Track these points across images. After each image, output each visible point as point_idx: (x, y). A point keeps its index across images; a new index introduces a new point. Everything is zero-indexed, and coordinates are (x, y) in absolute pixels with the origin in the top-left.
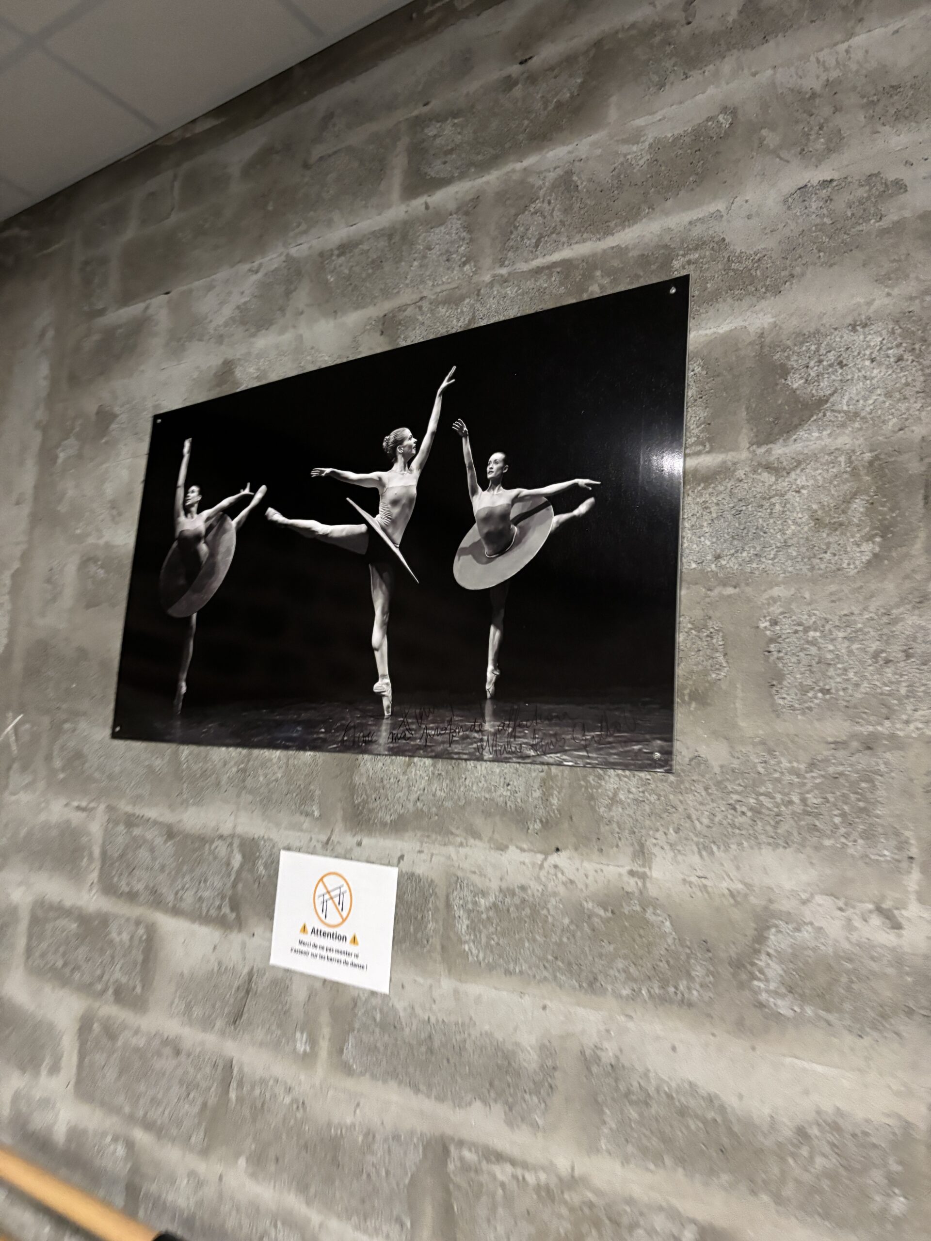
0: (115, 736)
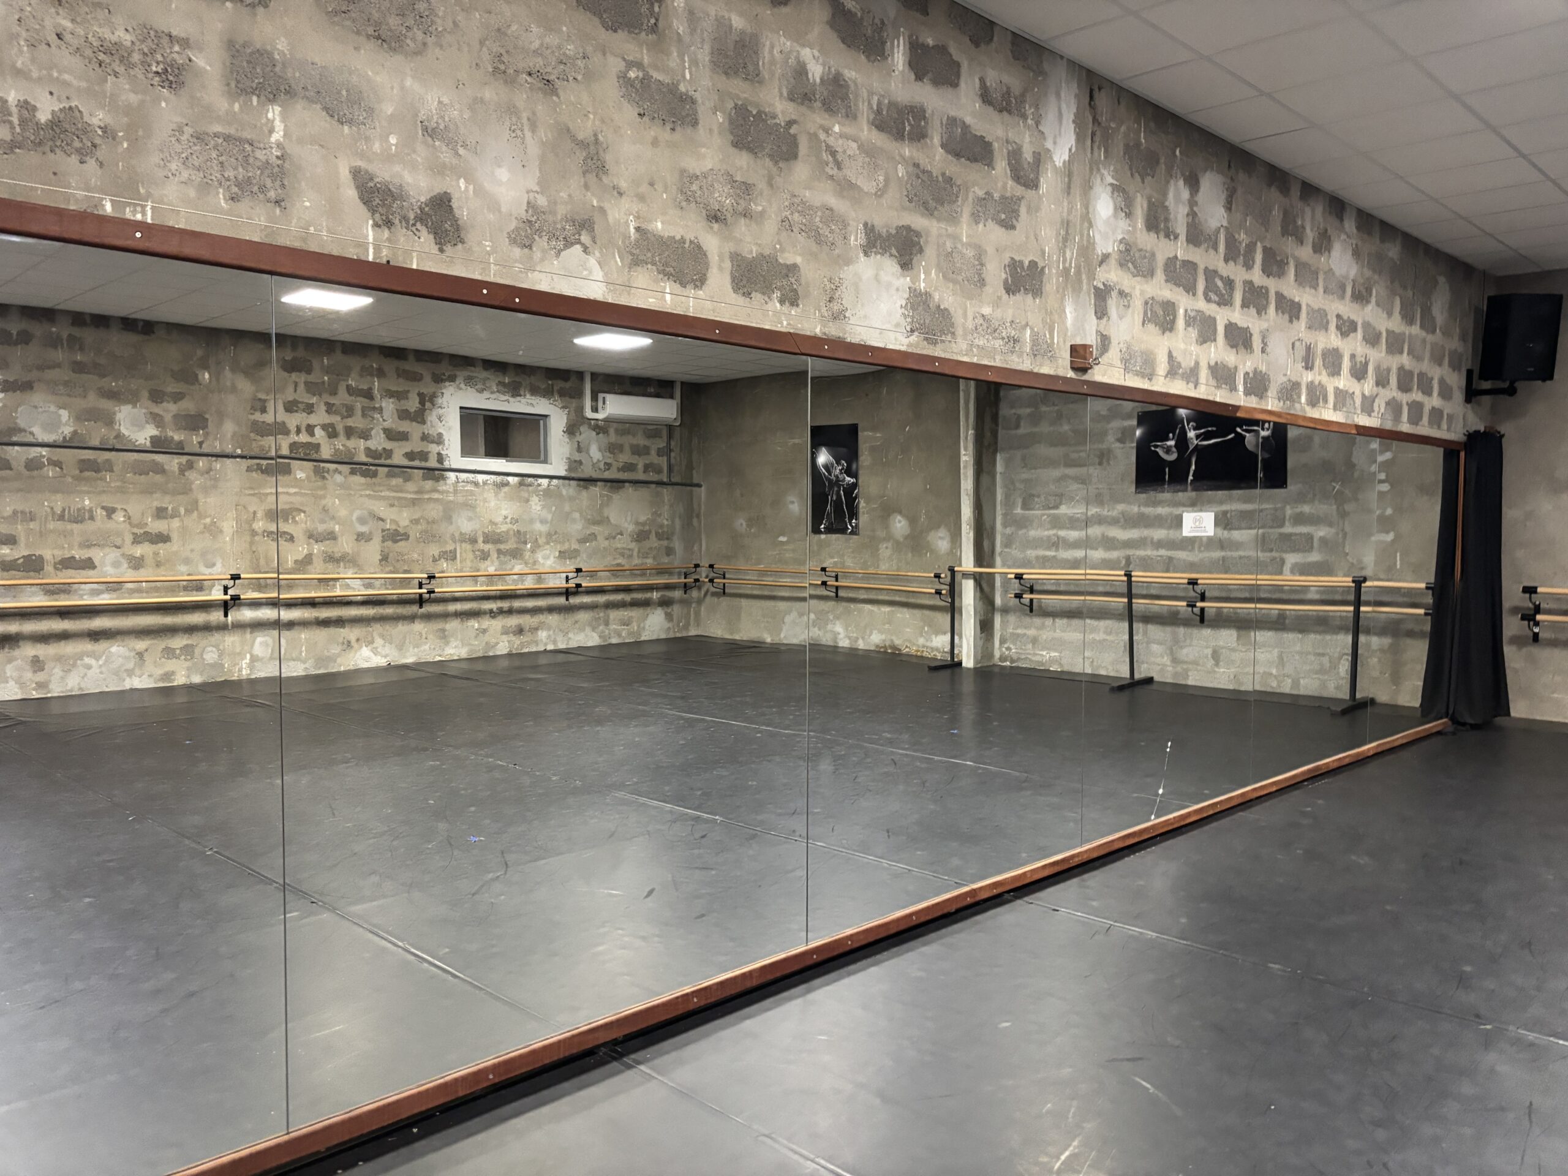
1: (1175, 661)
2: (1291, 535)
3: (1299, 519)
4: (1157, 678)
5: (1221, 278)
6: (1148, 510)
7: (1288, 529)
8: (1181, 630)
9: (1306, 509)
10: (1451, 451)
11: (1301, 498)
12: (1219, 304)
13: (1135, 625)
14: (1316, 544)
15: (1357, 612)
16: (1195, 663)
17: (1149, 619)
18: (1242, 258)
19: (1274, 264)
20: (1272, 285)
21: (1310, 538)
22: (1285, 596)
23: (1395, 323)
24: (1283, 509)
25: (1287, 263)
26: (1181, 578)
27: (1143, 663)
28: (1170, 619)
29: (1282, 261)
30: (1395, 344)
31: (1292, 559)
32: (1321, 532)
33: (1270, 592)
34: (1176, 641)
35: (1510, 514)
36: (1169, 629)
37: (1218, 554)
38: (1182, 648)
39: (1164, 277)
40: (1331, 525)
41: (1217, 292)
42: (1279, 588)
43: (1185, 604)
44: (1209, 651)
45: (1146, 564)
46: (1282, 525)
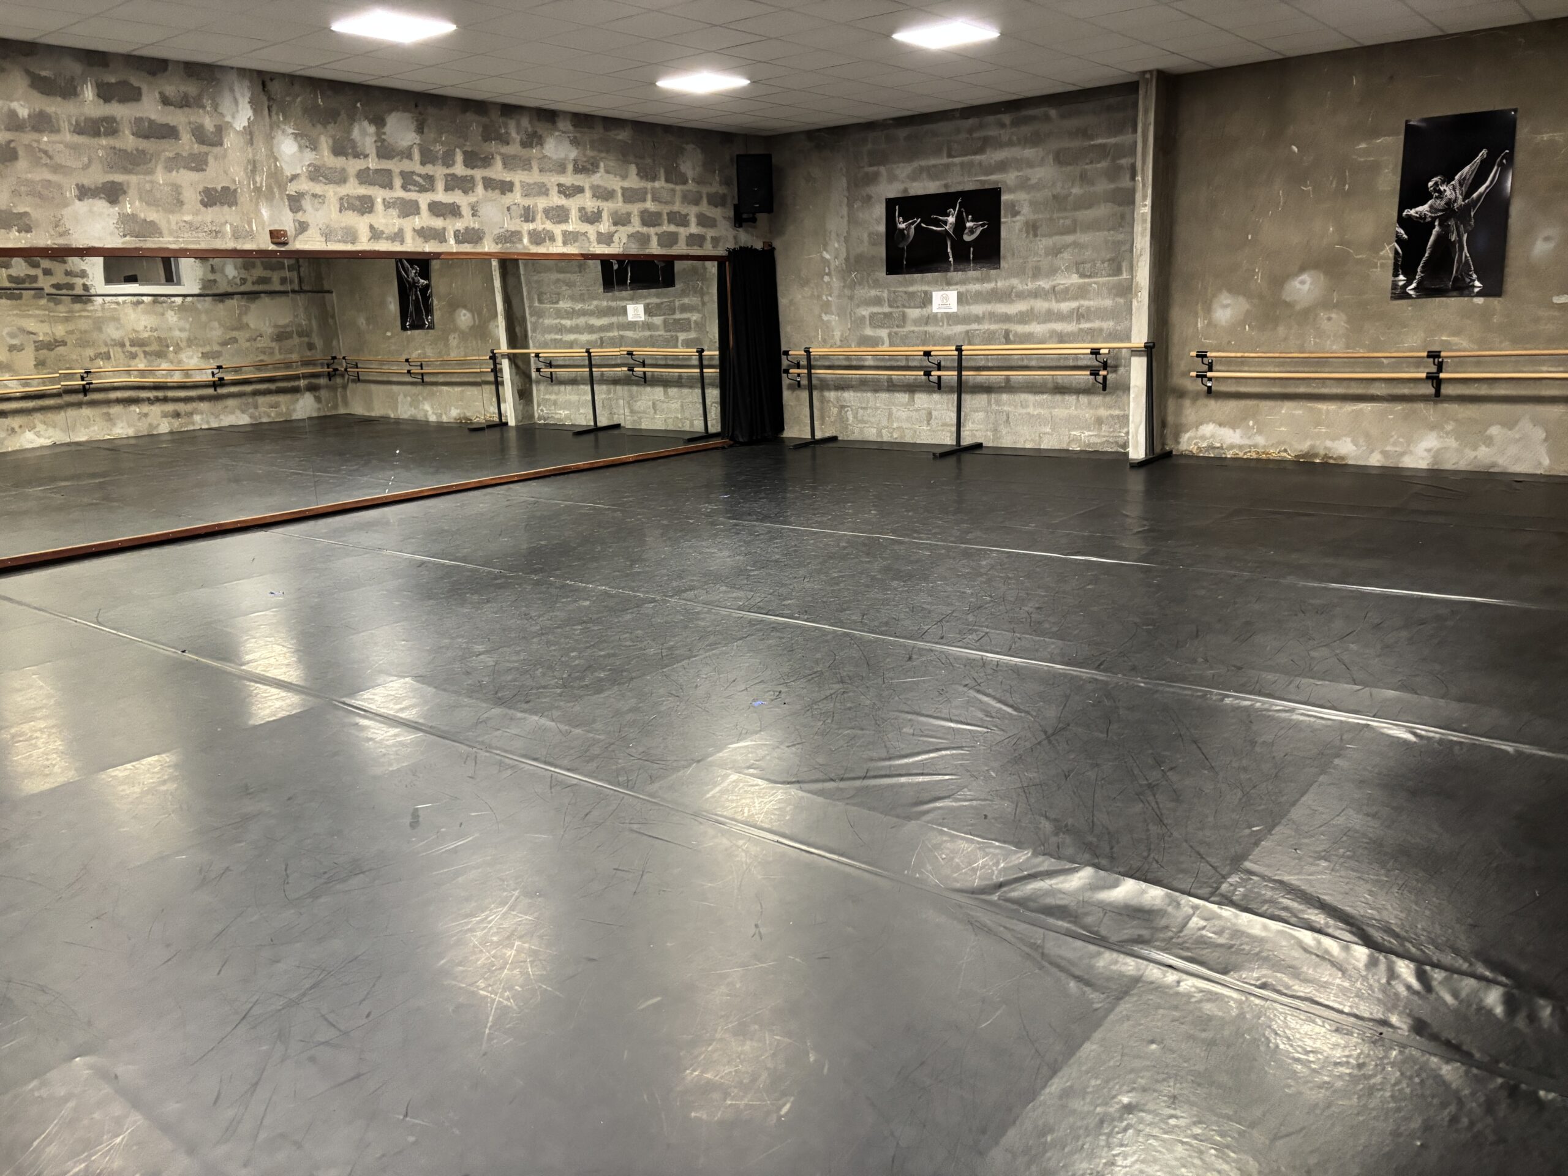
0: (887, 274)
1: (632, 412)
2: (680, 320)
3: (684, 309)
4: (623, 424)
5: (420, 175)
6: (613, 304)
7: (678, 316)
8: (635, 388)
9: (686, 301)
10: (721, 261)
11: (684, 293)
12: (419, 191)
13: (596, 387)
14: (693, 326)
15: (702, 372)
16: (644, 412)
17: (604, 381)
18: (440, 161)
19: (473, 159)
20: (478, 174)
21: (688, 320)
22: (680, 363)
23: (633, 181)
24: (673, 301)
25: (493, 158)
26: (624, 350)
27: (615, 414)
28: (616, 382)
29: (486, 157)
30: (630, 196)
31: (682, 336)
32: (695, 317)
33: (673, 360)
34: (632, 397)
35: (783, 301)
36: (626, 388)
37: (647, 333)
38: (636, 401)
39: (357, 182)
40: (699, 311)
41: (415, 184)
42: (676, 358)
43: (626, 369)
44: (650, 403)
45: (602, 343)
46: (674, 313)
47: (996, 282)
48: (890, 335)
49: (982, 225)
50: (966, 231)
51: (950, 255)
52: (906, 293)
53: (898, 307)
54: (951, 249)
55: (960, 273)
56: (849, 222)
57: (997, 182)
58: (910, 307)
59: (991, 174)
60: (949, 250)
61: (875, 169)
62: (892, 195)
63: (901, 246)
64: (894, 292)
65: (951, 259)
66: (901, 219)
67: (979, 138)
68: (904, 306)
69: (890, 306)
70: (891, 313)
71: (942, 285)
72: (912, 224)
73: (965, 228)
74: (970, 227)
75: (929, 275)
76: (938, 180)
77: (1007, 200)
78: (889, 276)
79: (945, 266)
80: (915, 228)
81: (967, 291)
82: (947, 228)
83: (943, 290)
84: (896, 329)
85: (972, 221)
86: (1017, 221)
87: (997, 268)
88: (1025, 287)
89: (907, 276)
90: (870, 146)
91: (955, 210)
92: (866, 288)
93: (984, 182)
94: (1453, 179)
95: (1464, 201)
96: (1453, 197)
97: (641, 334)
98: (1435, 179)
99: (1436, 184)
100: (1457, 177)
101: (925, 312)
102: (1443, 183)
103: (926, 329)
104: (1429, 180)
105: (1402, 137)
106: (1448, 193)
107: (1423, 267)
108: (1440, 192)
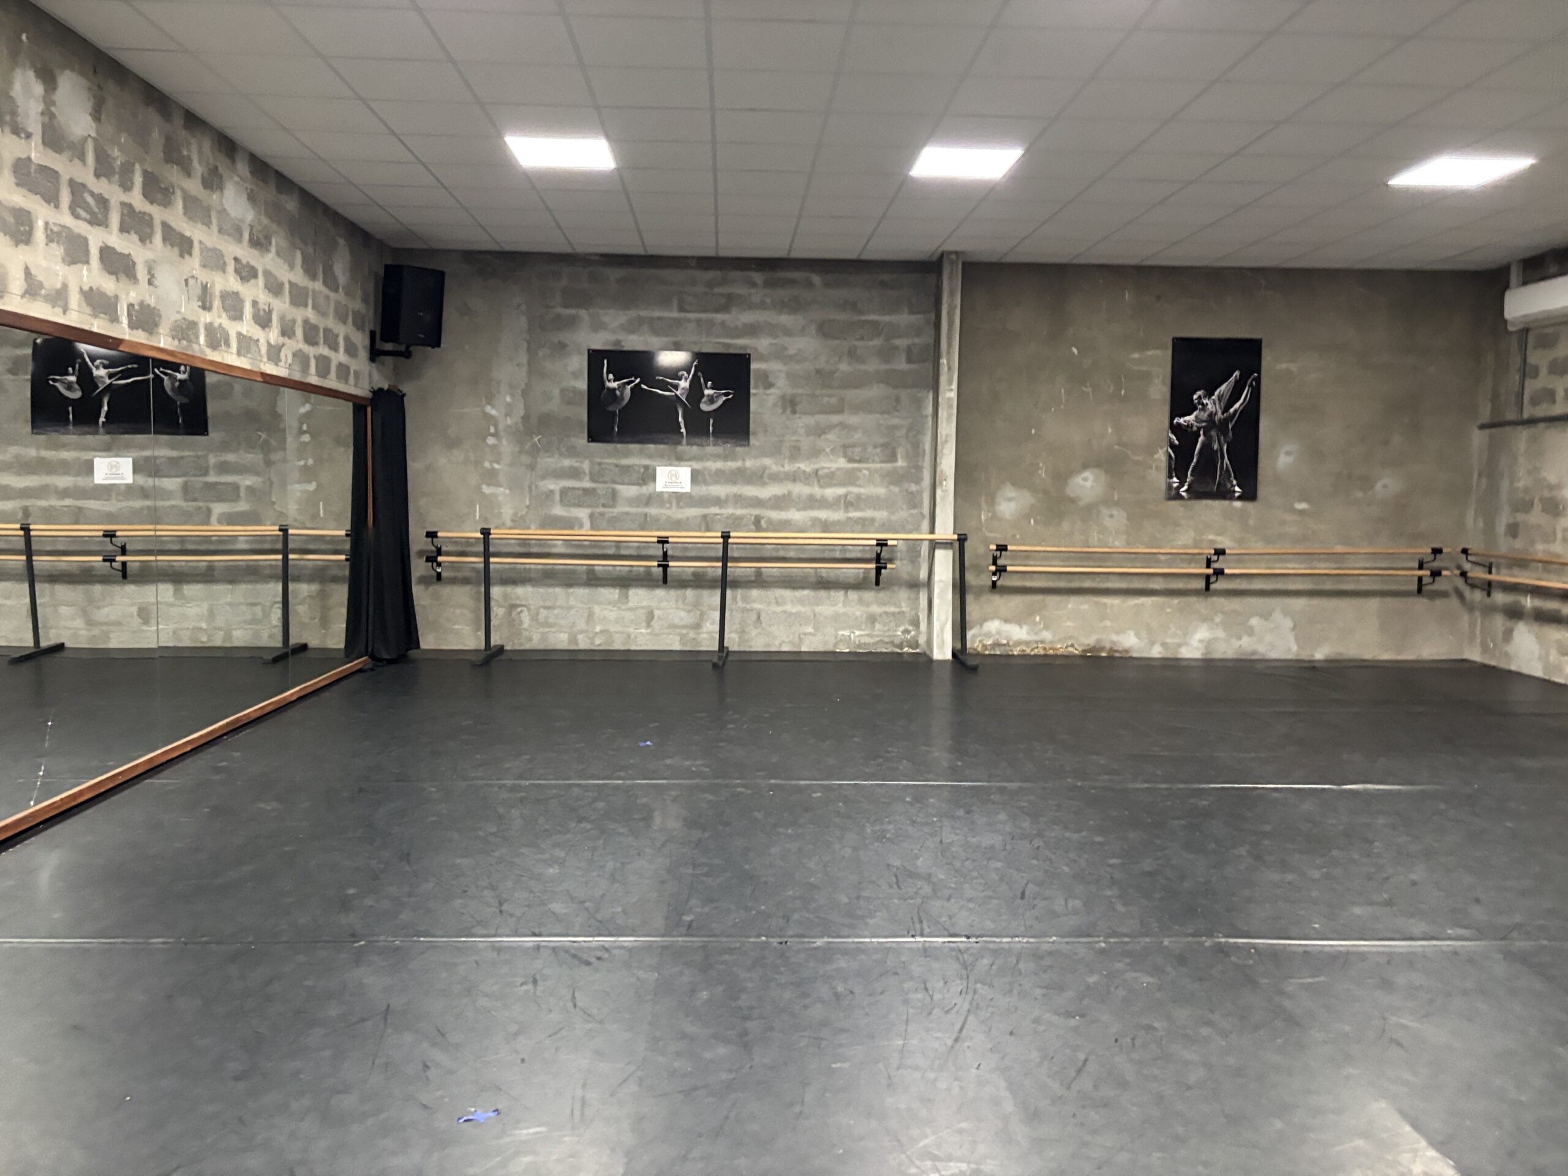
0: (589, 441)
1: (90, 623)
2: (216, 484)
3: (224, 468)
4: (68, 644)
5: (92, 194)
6: (46, 454)
7: (212, 478)
8: (98, 588)
9: (231, 457)
10: (359, 406)
11: (225, 447)
12: (90, 223)
14: (242, 493)
15: (286, 560)
16: (118, 624)
17: (55, 578)
18: (117, 176)
19: (157, 191)
20: (157, 213)
21: (236, 487)
22: (212, 547)
23: (298, 276)
24: (206, 457)
25: (173, 193)
26: (95, 530)
27: (51, 628)
28: (85, 577)
29: (166, 189)
30: (299, 297)
31: (218, 508)
32: (247, 481)
33: (198, 543)
34: (91, 601)
35: (414, 466)
36: (80, 588)
37: (138, 504)
38: (99, 608)
39: (13, 180)
40: (257, 474)
41: (87, 208)
42: (207, 539)
43: (100, 558)
44: (134, 610)
45: (50, 516)
46: (206, 474)
47: (744, 460)
48: (591, 516)
49: (726, 395)
50: (704, 399)
51: (682, 425)
52: (617, 466)
53: (605, 482)
54: (684, 418)
55: (695, 448)
56: (530, 373)
57: (744, 347)
58: (623, 484)
59: (738, 337)
60: (680, 419)
61: (572, 311)
62: (597, 346)
63: (611, 408)
64: (600, 464)
65: (683, 430)
66: (611, 376)
67: (722, 295)
68: (615, 482)
69: (593, 480)
70: (594, 489)
71: (669, 459)
72: (629, 383)
73: (703, 395)
74: (708, 395)
75: (652, 446)
76: (667, 335)
77: (758, 370)
78: (593, 444)
79: (676, 437)
80: (631, 389)
81: (705, 469)
82: (678, 393)
83: (671, 465)
84: (601, 509)
85: (712, 388)
86: (770, 394)
87: (745, 446)
88: (781, 469)
89: (619, 446)
90: (564, 282)
91: (689, 373)
92: (557, 456)
93: (729, 345)
94: (1213, 394)
95: (1223, 414)
96: (1214, 410)
97: (121, 505)
98: (1199, 393)
99: (1200, 397)
100: (1217, 393)
101: (645, 490)
102: (1205, 397)
103: (646, 510)
104: (1194, 393)
105: (1170, 352)
106: (1210, 406)
107: (1192, 471)
108: (1203, 404)
